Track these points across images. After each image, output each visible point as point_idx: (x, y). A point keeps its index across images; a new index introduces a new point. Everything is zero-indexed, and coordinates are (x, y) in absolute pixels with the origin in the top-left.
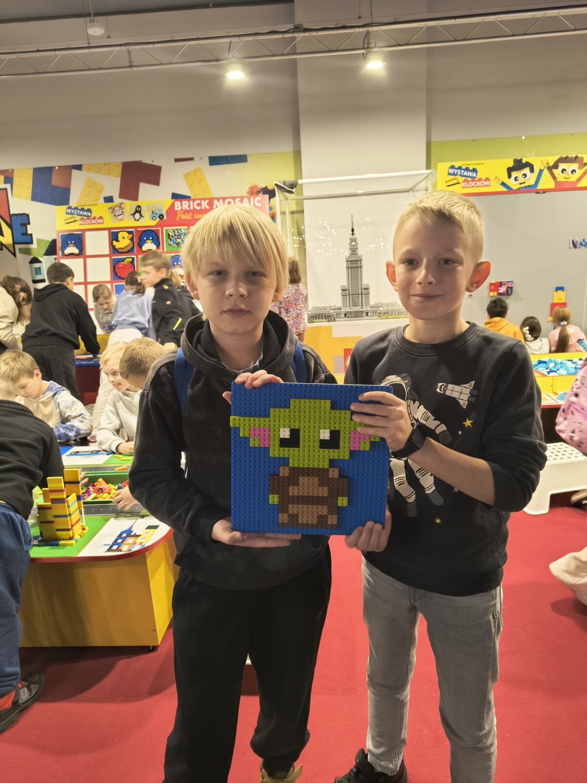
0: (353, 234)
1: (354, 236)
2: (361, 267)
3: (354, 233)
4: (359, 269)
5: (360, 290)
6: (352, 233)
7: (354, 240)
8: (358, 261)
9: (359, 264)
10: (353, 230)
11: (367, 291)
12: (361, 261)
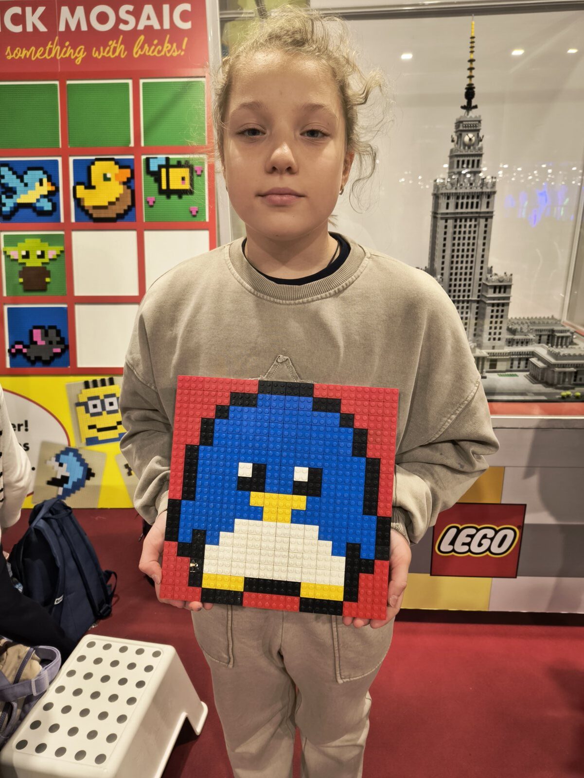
0: (468, 107)
1: (473, 114)
2: (488, 216)
3: (474, 102)
4: (482, 222)
5: (475, 289)
6: (465, 102)
7: (474, 127)
8: (479, 195)
9: (484, 209)
10: (470, 93)
11: (502, 295)
12: (490, 195)
